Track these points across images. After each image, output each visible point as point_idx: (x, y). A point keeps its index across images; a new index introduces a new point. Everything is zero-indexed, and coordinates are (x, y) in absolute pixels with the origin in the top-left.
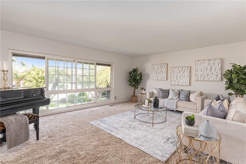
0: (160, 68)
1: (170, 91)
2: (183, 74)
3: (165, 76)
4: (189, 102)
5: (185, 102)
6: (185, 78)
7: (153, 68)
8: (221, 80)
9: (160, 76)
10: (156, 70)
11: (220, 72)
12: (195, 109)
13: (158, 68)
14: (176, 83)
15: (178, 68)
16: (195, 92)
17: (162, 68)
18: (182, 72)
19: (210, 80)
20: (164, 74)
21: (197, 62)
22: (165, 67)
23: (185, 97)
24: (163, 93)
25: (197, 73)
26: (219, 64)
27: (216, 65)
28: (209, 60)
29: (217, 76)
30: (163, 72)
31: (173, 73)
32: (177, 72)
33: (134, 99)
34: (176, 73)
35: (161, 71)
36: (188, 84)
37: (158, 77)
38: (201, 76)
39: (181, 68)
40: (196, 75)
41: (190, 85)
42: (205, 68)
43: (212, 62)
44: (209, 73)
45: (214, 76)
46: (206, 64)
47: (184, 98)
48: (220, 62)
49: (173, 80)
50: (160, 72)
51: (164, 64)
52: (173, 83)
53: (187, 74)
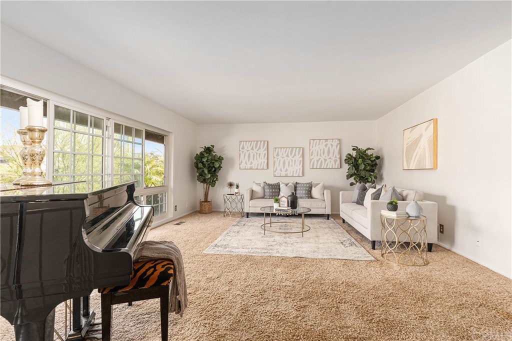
0: (256, 148)
1: (281, 186)
2: (294, 159)
3: (264, 162)
4: (312, 199)
5: (307, 200)
6: (296, 165)
7: (241, 146)
8: (341, 167)
9: (255, 163)
10: (248, 151)
11: (339, 157)
12: (323, 208)
13: (251, 146)
14: (283, 174)
15: (285, 149)
16: (317, 184)
17: (260, 148)
18: (291, 155)
19: (328, 167)
20: (263, 158)
21: (312, 141)
22: (263, 147)
23: (307, 192)
24: (272, 189)
25: (311, 157)
26: (337, 146)
27: (334, 147)
28: (326, 140)
29: (335, 161)
30: (261, 154)
31: (277, 157)
32: (285, 155)
33: (207, 208)
34: (283, 158)
35: (257, 153)
36: (301, 175)
37: (251, 163)
38: (318, 161)
39: (291, 149)
40: (311, 160)
41: (303, 175)
42: (322, 151)
43: (329, 142)
44: (327, 158)
45: (333, 162)
46: (322, 146)
47: (306, 194)
48: (338, 144)
49: (279, 169)
50: (255, 154)
51: (262, 142)
52: (278, 173)
53: (298, 158)
